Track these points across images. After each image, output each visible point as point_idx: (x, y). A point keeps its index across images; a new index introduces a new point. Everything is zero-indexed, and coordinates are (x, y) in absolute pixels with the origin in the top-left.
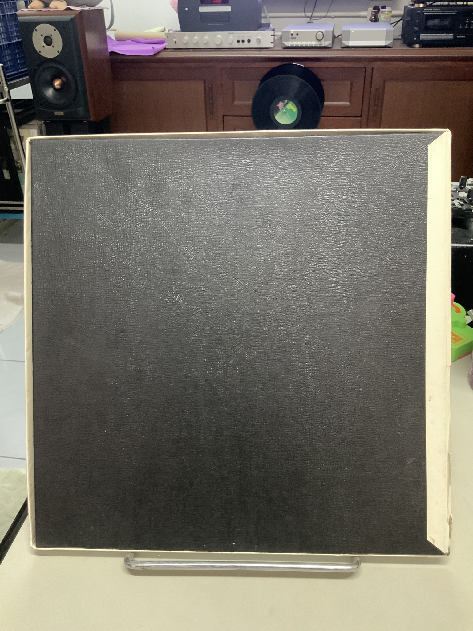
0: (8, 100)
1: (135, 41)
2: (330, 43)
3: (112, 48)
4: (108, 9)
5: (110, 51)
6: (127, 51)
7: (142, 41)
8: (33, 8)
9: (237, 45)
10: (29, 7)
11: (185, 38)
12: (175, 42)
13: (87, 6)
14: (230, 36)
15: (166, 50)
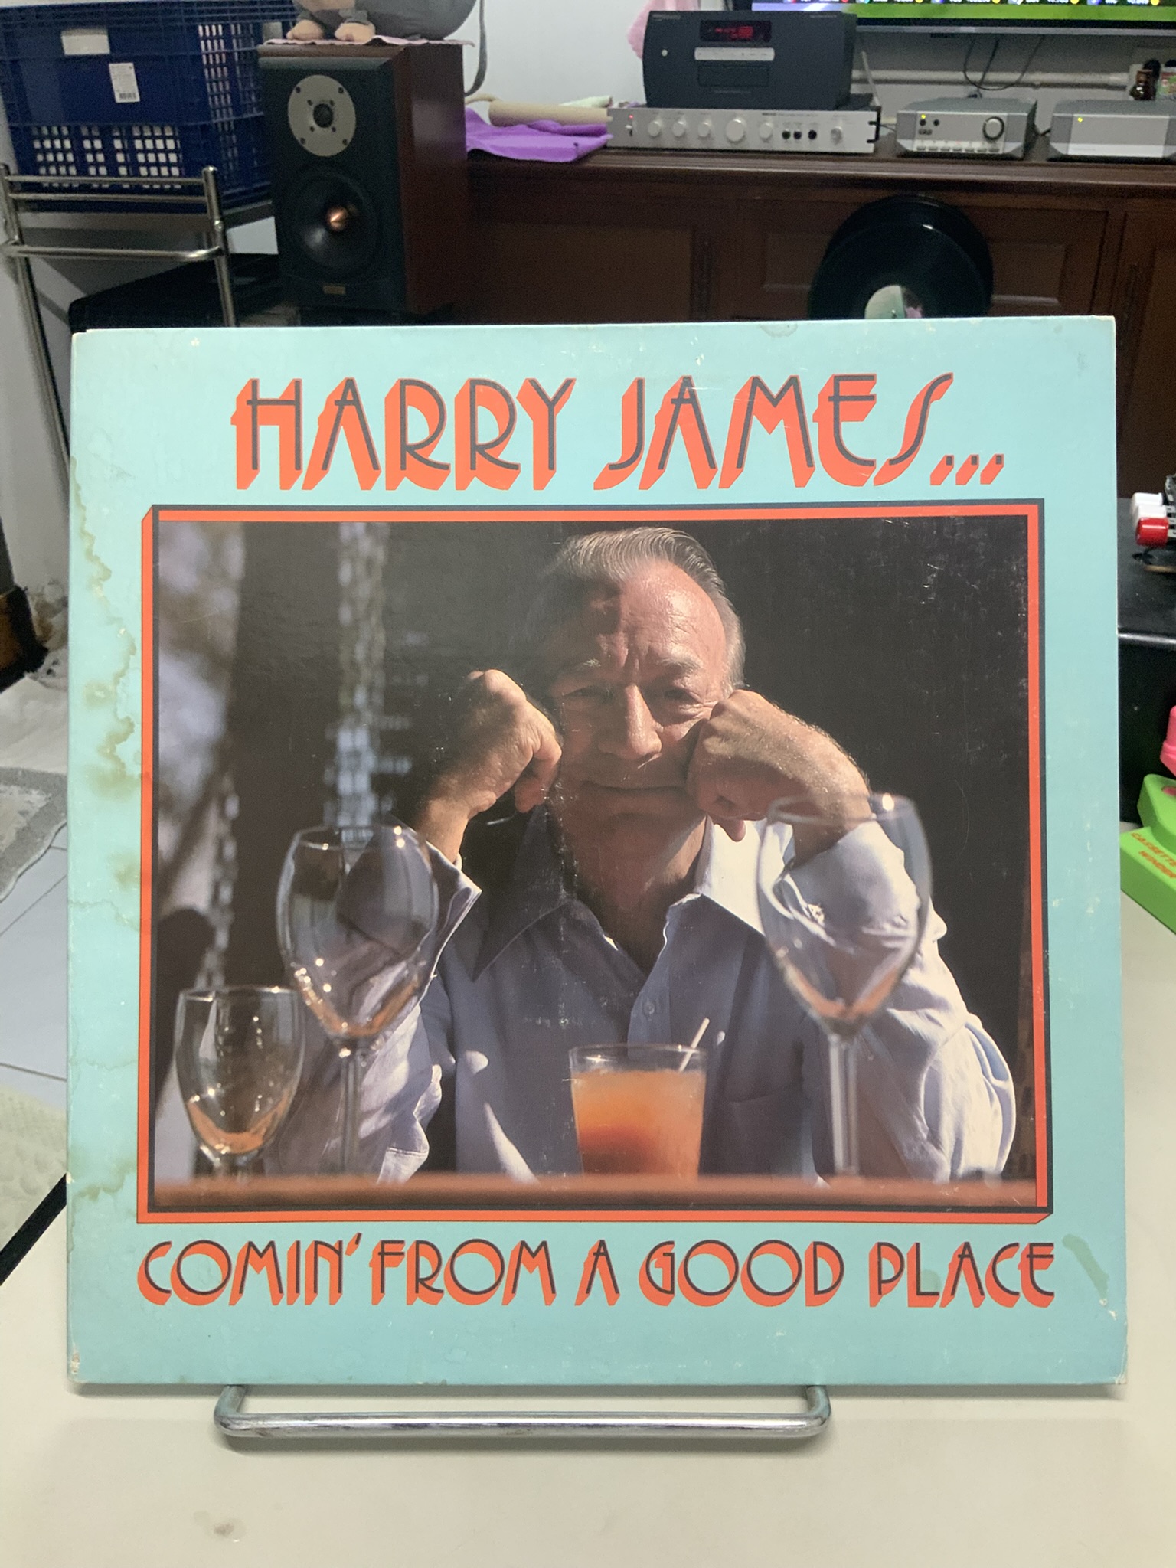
0: (219, 252)
1: (535, 125)
2: (1018, 149)
3: (475, 140)
4: (473, 45)
5: (468, 150)
6: (513, 149)
7: (553, 128)
8: (297, 39)
9: (780, 145)
10: (289, 34)
11: (656, 122)
12: (631, 132)
13: (422, 37)
14: (765, 121)
15: (607, 151)
